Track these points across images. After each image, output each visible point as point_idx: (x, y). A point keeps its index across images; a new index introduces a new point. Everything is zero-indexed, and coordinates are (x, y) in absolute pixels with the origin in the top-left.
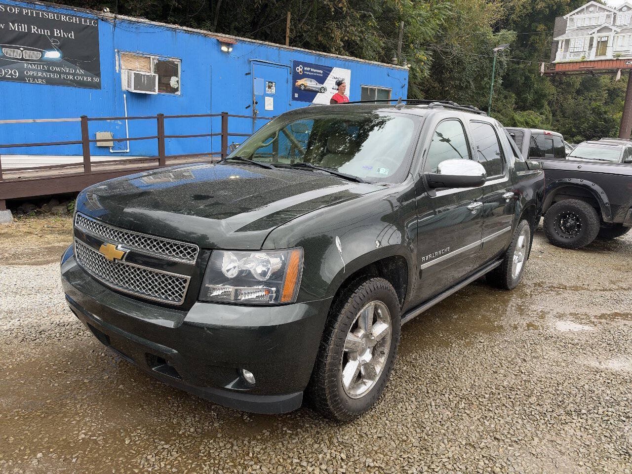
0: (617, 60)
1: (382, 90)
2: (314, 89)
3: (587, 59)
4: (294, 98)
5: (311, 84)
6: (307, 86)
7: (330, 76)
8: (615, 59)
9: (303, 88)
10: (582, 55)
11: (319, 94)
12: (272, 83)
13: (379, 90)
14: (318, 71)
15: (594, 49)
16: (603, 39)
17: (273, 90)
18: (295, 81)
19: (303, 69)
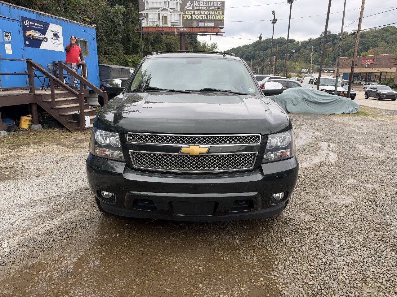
0: (173, 27)
1: (82, 41)
2: (39, 38)
3: (158, 26)
4: (26, 45)
5: (37, 35)
6: (34, 36)
7: (48, 29)
8: (172, 26)
9: (31, 37)
10: (156, 23)
11: (43, 42)
12: (8, 33)
13: (80, 40)
14: (40, 25)
15: (161, 21)
16: (165, 15)
17: (10, 39)
18: (24, 33)
19: (29, 23)
